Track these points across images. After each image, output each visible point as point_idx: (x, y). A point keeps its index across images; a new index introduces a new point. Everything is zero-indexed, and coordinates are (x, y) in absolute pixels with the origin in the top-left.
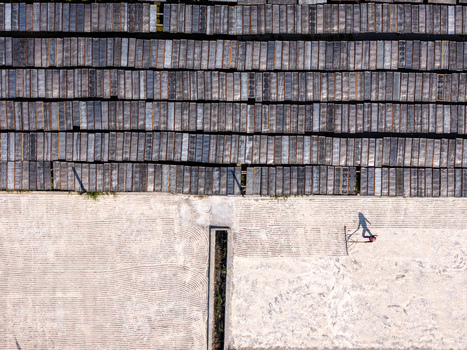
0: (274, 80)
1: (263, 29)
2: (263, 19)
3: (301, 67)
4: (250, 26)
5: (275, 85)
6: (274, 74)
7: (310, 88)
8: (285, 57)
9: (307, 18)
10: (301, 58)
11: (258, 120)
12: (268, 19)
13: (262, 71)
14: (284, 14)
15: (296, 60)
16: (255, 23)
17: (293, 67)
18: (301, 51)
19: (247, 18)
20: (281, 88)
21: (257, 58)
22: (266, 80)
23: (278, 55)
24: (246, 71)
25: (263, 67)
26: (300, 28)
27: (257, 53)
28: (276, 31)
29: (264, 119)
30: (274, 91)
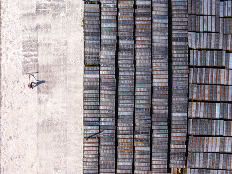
0: (147, 19)
1: (175, 12)
2: (180, 13)
3: (154, 33)
4: (176, 6)
5: (144, 19)
6: (150, 19)
7: (143, 38)
8: (159, 25)
9: (180, 37)
10: (159, 33)
11: (125, 10)
12: (180, 15)
13: (152, 13)
14: (182, 24)
15: (157, 31)
16: (178, 8)
17: (154, 29)
18: (163, 34)
19: (180, 4)
20: (143, 23)
21: (159, 10)
22: (147, 14)
23: (160, 21)
24: (152, 3)
25: (154, 13)
26: (175, 32)
27: (162, 9)
28: (173, 20)
29: (125, 13)
30: (141, 19)
